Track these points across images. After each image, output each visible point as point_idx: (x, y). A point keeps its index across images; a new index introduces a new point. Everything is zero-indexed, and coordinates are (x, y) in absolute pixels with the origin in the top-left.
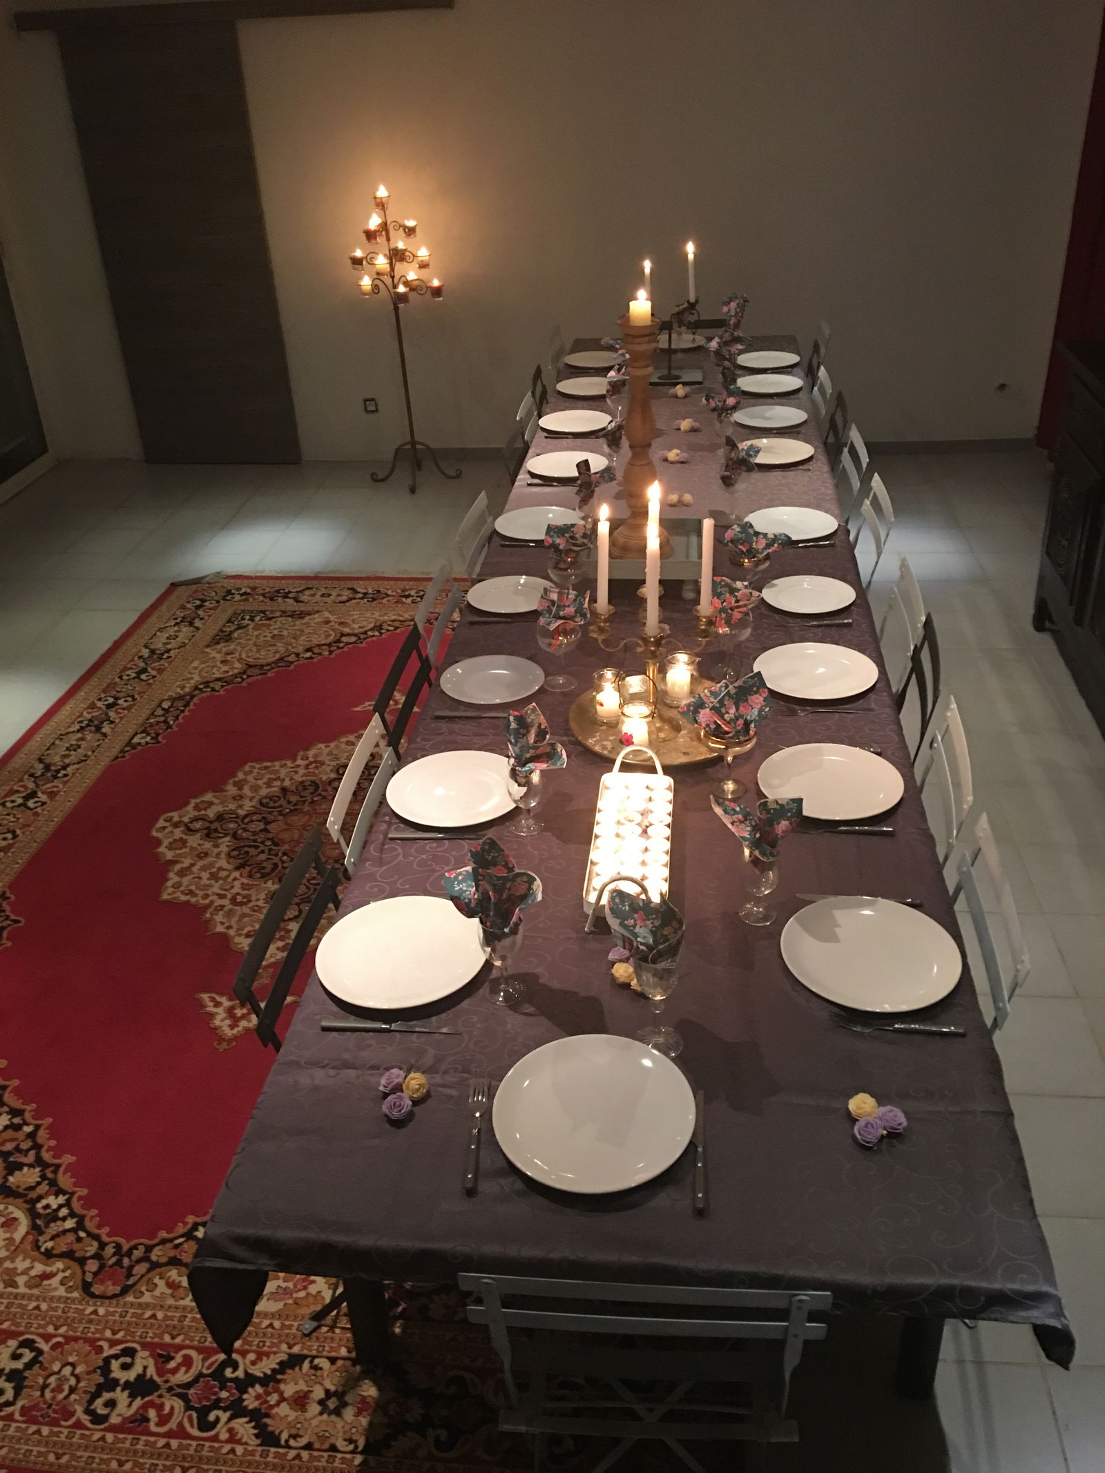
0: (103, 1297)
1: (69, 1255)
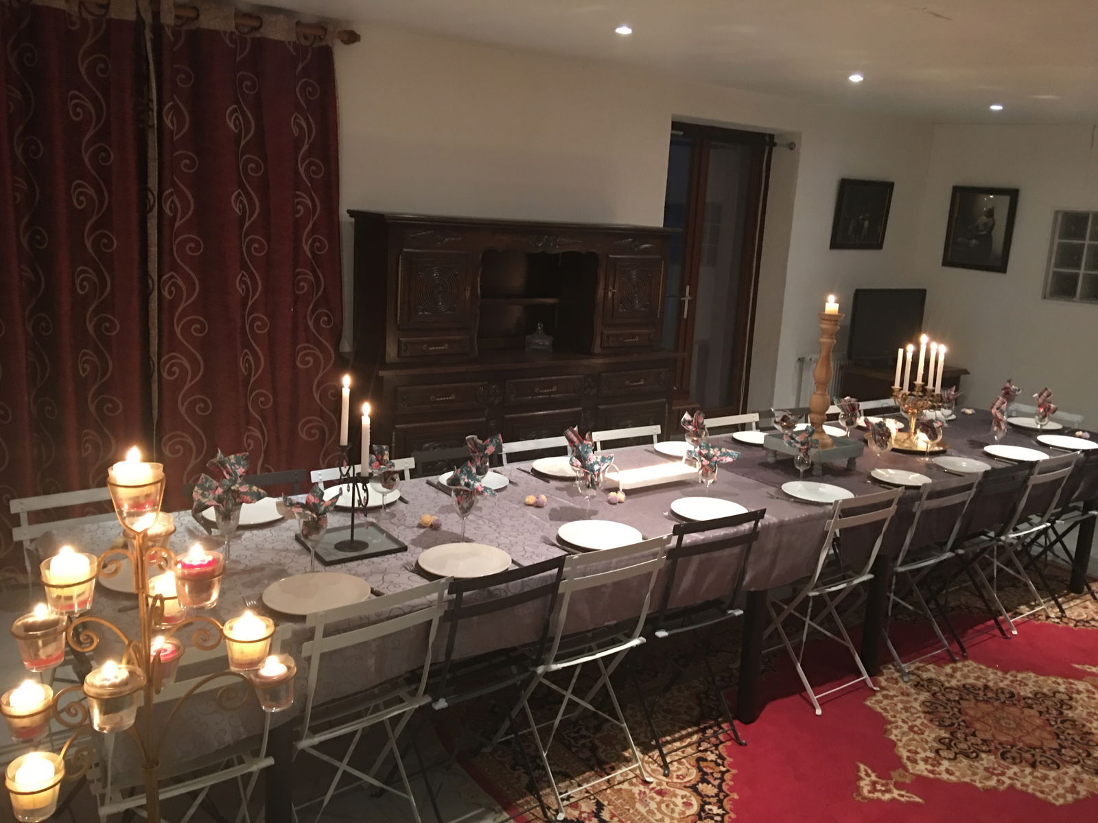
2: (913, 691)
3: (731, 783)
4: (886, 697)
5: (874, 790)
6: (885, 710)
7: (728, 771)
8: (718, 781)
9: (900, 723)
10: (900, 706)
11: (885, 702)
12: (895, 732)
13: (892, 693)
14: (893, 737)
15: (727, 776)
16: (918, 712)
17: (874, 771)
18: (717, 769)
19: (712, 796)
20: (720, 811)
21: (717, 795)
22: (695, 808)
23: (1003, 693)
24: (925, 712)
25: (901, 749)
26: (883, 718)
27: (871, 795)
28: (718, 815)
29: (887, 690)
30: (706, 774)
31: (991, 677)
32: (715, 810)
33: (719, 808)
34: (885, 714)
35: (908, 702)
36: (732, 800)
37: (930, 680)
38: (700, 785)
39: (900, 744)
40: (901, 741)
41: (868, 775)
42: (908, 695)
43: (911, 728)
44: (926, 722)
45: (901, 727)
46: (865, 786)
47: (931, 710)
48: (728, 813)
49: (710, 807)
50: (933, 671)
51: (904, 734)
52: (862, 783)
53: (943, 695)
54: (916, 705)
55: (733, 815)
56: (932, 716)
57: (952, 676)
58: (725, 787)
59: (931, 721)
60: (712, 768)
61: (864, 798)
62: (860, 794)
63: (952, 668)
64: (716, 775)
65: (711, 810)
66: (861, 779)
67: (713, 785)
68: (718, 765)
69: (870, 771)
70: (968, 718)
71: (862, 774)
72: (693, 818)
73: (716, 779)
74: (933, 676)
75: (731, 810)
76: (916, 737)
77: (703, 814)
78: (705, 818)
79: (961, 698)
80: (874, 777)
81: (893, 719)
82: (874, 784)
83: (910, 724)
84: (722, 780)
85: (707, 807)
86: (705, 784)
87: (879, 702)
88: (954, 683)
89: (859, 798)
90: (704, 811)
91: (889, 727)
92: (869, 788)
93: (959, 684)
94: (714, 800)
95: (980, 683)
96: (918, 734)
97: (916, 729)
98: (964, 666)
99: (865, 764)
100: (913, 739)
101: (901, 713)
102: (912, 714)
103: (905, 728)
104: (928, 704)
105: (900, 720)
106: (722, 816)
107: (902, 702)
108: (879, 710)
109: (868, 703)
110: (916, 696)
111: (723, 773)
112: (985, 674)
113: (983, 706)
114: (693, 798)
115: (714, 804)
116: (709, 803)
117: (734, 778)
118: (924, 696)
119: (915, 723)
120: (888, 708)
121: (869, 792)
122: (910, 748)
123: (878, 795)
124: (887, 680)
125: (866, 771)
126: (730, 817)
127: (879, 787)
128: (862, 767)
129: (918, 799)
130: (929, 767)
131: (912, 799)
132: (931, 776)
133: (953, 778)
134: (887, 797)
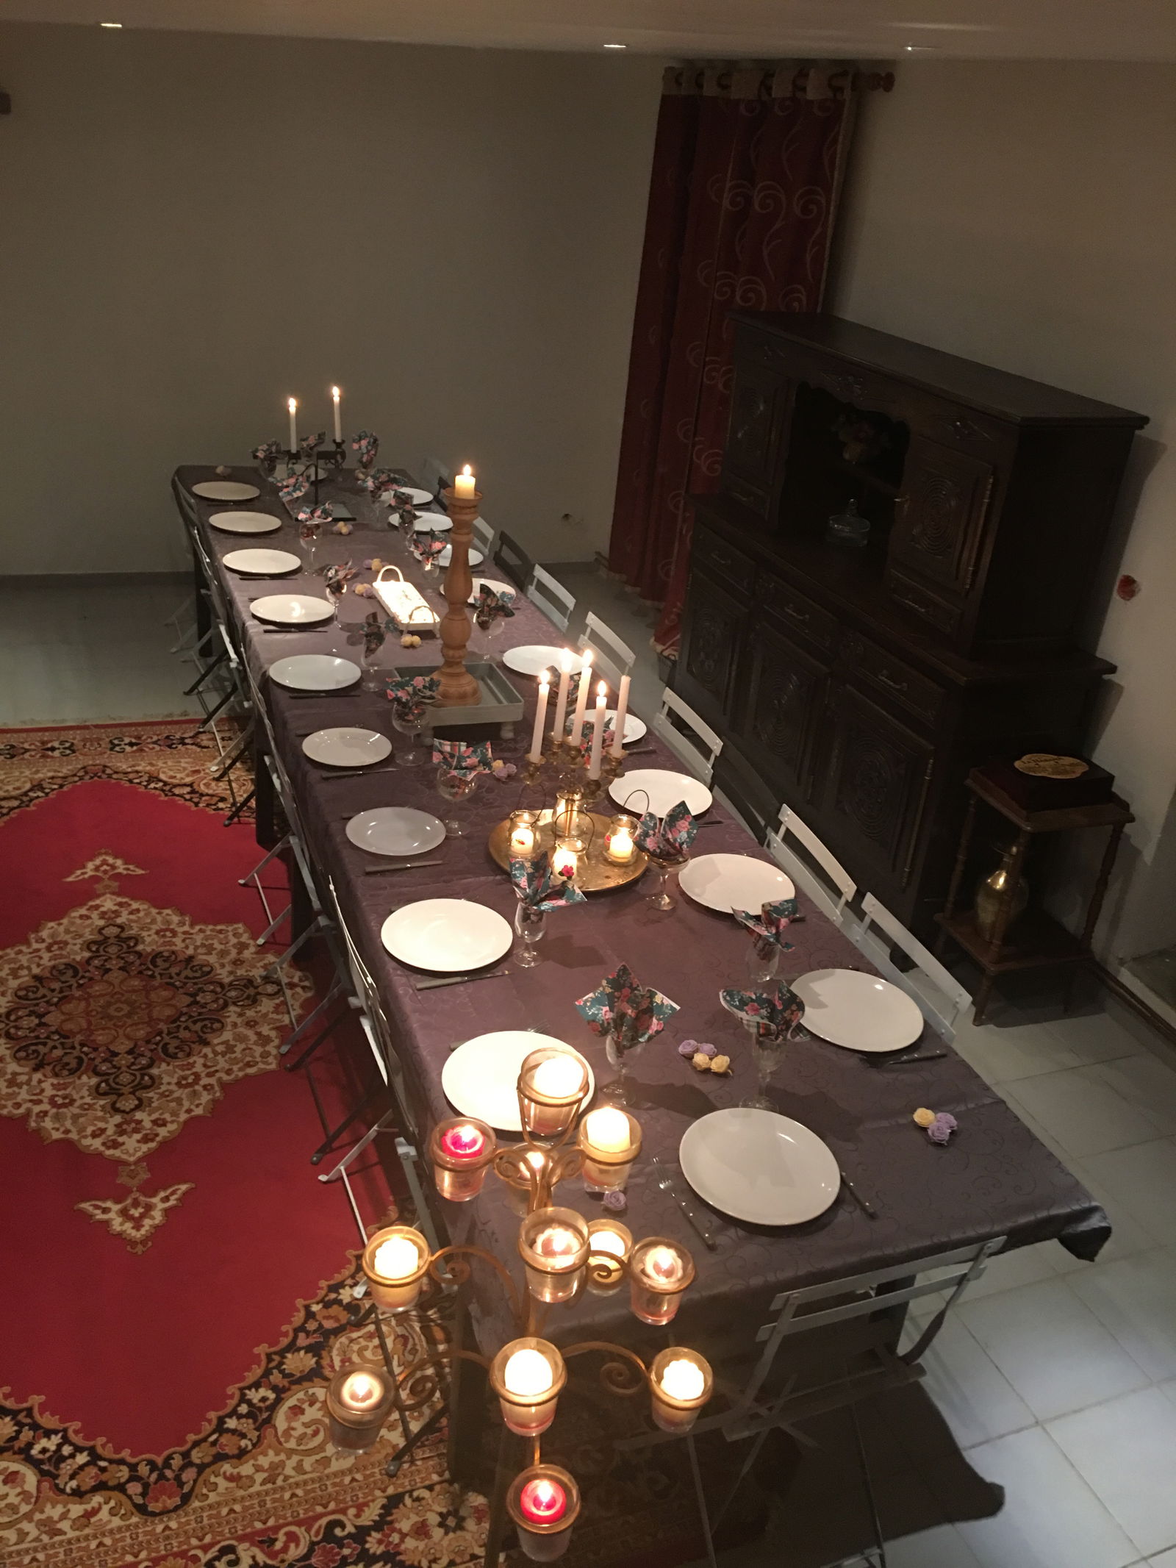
0: (166, 1512)
1: (100, 1487)
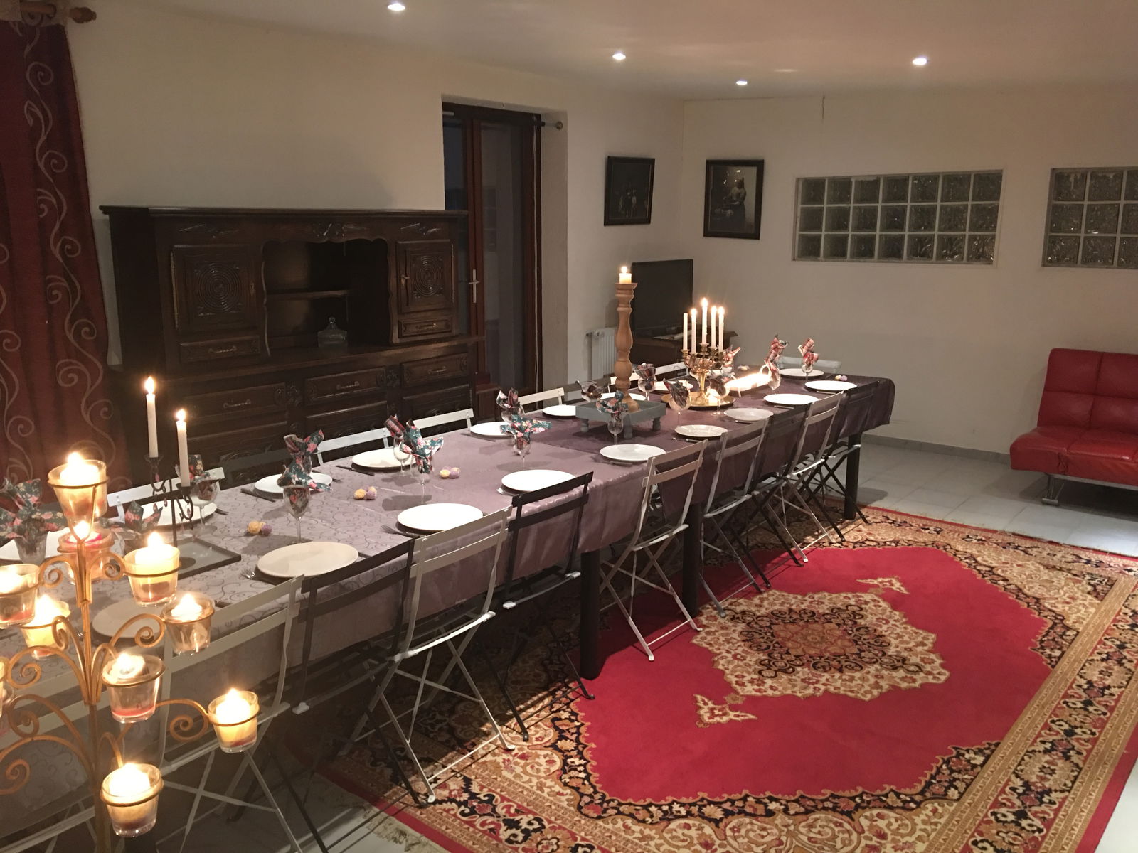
2: (730, 624)
3: (587, 735)
4: (709, 633)
5: (713, 716)
6: (710, 644)
7: (582, 725)
8: (575, 735)
9: (725, 654)
10: (722, 639)
11: (709, 638)
12: (722, 662)
13: (713, 629)
14: (721, 667)
15: (582, 730)
16: (738, 641)
17: (710, 699)
18: (572, 725)
19: (572, 750)
20: (582, 762)
21: (576, 748)
22: (558, 764)
23: (805, 613)
24: (743, 641)
25: (729, 676)
26: (710, 651)
27: (711, 721)
28: (580, 765)
29: (708, 627)
30: (563, 731)
31: (793, 601)
32: (577, 761)
33: (580, 759)
34: (710, 649)
35: (728, 634)
36: (591, 749)
37: (743, 612)
38: (559, 742)
39: (727, 672)
40: (728, 669)
41: (705, 704)
42: (727, 628)
43: (735, 657)
44: (746, 649)
45: (726, 657)
46: (704, 713)
47: (748, 638)
48: (589, 762)
49: (572, 760)
50: (744, 604)
51: (729, 662)
52: (702, 712)
53: (756, 623)
54: (735, 635)
55: (594, 763)
56: (750, 643)
57: (761, 606)
58: (582, 740)
59: (750, 647)
60: (567, 725)
61: (706, 724)
62: (701, 722)
63: (760, 599)
64: (572, 731)
65: (573, 762)
66: (700, 708)
67: (571, 740)
68: (572, 721)
69: (706, 700)
70: (780, 639)
71: (701, 704)
72: (558, 773)
73: (573, 734)
74: (745, 608)
75: (592, 758)
76: (740, 663)
77: (566, 768)
78: (569, 771)
79: (772, 624)
80: (711, 705)
81: (718, 652)
82: (712, 710)
83: (733, 653)
84: (579, 734)
85: (569, 760)
86: (564, 741)
87: (704, 639)
88: (763, 611)
89: (701, 725)
90: (567, 764)
91: (716, 659)
92: (708, 714)
93: (767, 611)
94: (575, 753)
95: (785, 608)
96: (742, 660)
97: (739, 656)
98: (769, 595)
99: (702, 694)
100: (738, 666)
101: (723, 644)
102: (733, 644)
103: (730, 656)
104: (745, 633)
105: (724, 651)
106: (584, 765)
107: (723, 635)
108: (705, 645)
109: (694, 641)
110: (734, 628)
111: (578, 727)
112: (788, 600)
113: (791, 627)
114: (554, 755)
115: (575, 757)
116: (571, 757)
117: (589, 729)
118: (741, 627)
119: (737, 651)
120: (712, 642)
121: (710, 718)
122: (737, 673)
123: (717, 719)
124: (706, 619)
125: (703, 700)
126: (591, 765)
127: (716, 712)
128: (699, 697)
129: (751, 716)
130: (756, 687)
131: (746, 718)
132: (759, 694)
133: (777, 693)
134: (725, 719)
